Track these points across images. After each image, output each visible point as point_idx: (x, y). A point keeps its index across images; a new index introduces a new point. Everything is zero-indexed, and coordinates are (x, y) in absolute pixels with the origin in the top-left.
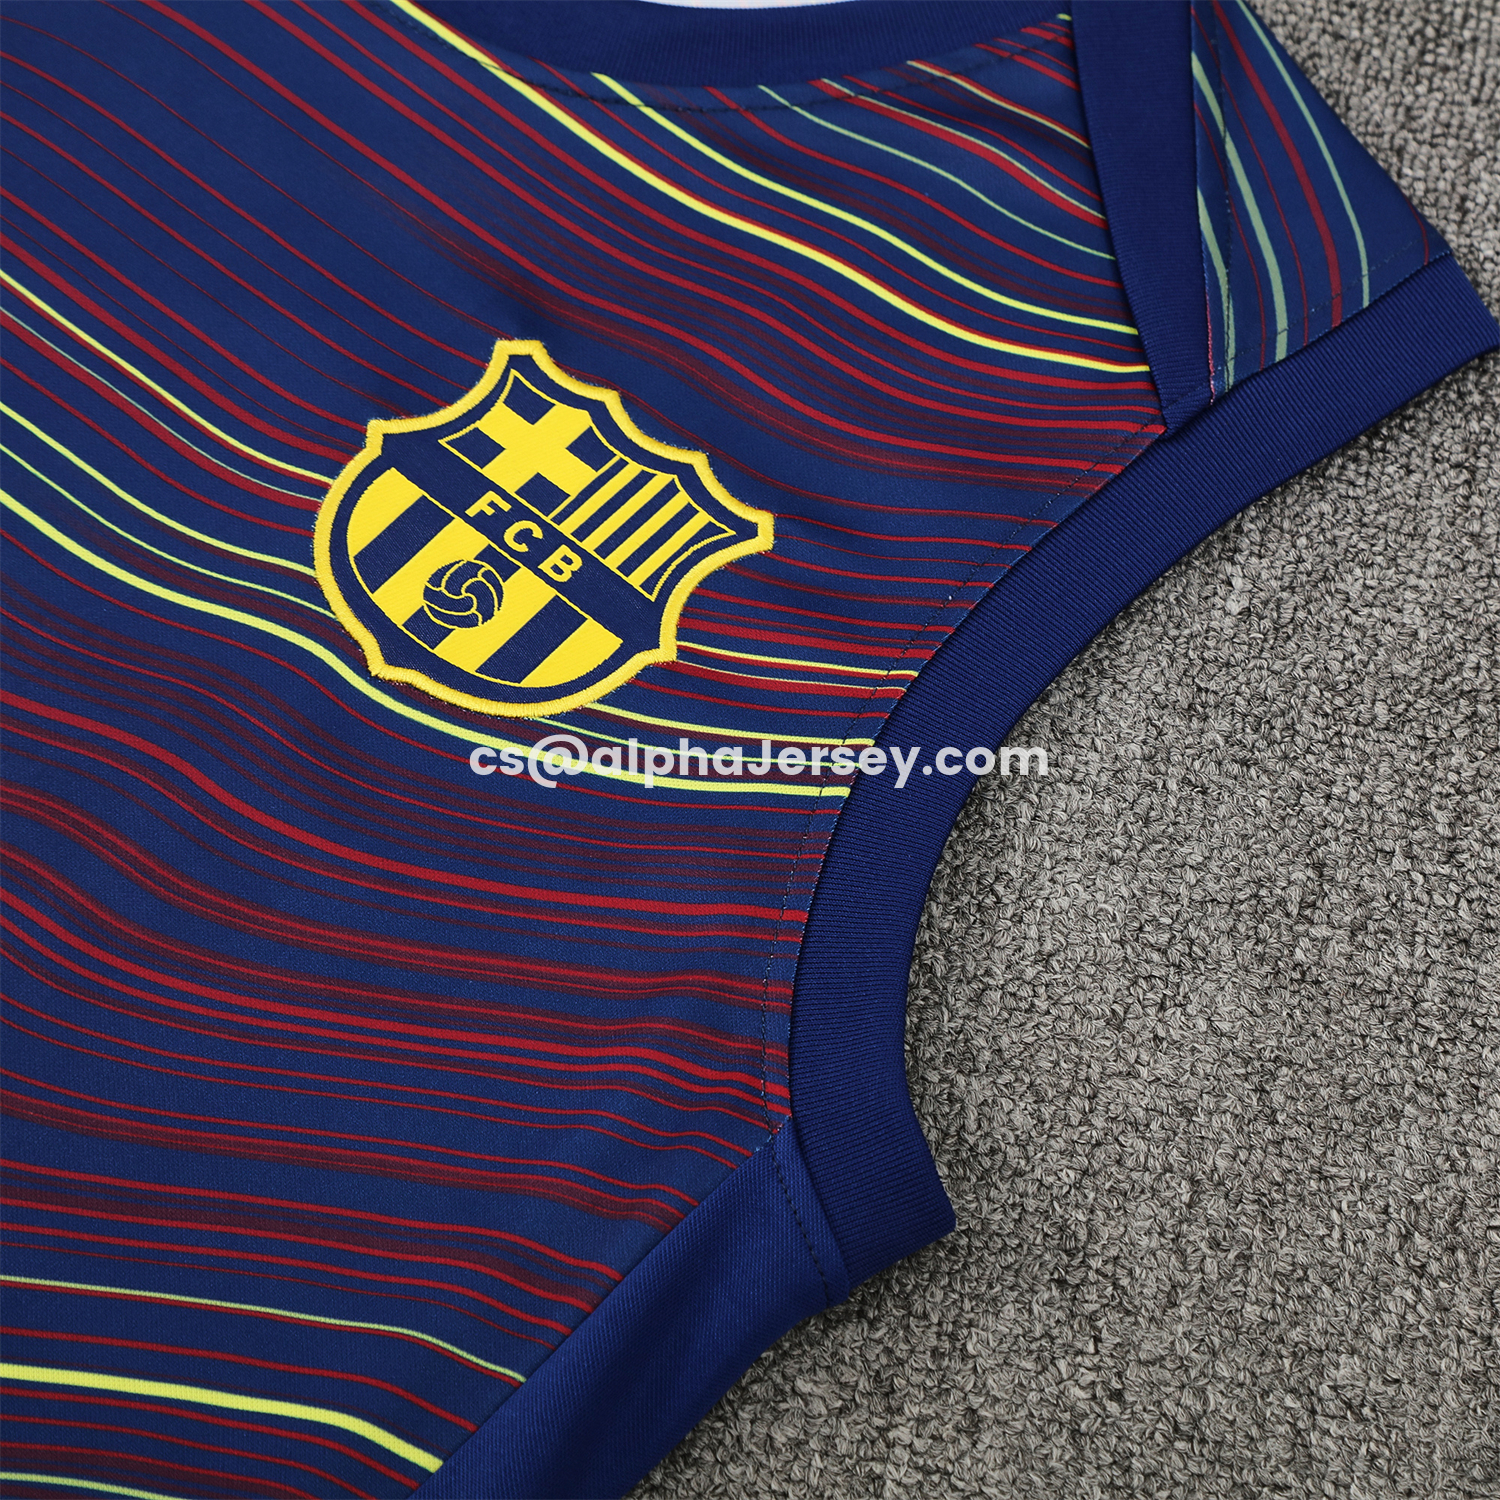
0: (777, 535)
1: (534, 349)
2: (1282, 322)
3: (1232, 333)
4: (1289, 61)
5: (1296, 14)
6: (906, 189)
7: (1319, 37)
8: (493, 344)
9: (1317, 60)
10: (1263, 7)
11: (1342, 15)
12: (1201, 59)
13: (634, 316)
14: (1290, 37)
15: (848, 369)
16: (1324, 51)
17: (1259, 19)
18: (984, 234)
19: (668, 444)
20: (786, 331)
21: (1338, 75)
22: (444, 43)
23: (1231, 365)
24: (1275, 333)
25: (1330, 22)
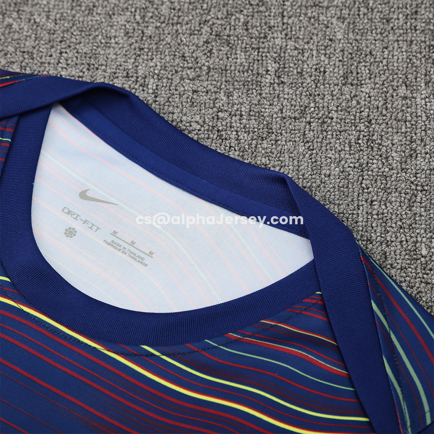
2: (427, 408)
3: (407, 416)
4: (409, 296)
5: (409, 277)
6: (268, 373)
7: (420, 285)
9: (421, 294)
10: (395, 276)
11: (427, 274)
12: (375, 302)
14: (408, 286)
16: (423, 290)
17: (395, 281)
18: (301, 387)
21: (430, 299)
22: (82, 343)
23: (409, 430)
24: (424, 413)
25: (423, 278)
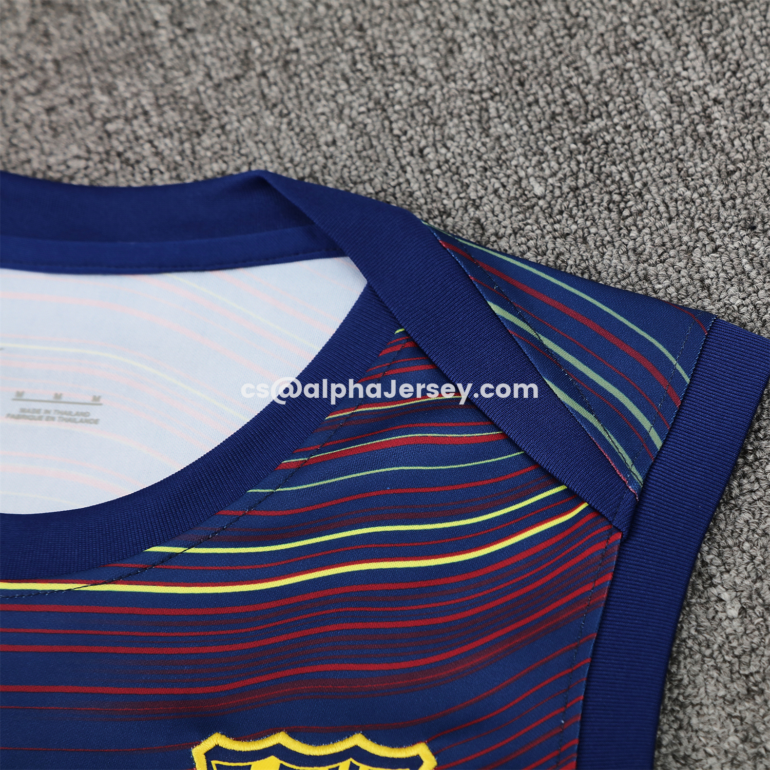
0: (435, 754)
1: (217, 740)
2: (646, 424)
3: (621, 450)
4: (546, 269)
5: (532, 239)
6: (374, 494)
7: (555, 244)
8: (190, 753)
9: (562, 257)
10: (510, 248)
11: (559, 222)
12: (495, 303)
13: (264, 678)
14: (538, 254)
15: (411, 623)
16: (563, 249)
17: (513, 256)
18: (437, 489)
19: (334, 742)
20: (360, 625)
21: (580, 258)
22: (45, 592)
23: (634, 469)
24: (647, 433)
25: (555, 230)
